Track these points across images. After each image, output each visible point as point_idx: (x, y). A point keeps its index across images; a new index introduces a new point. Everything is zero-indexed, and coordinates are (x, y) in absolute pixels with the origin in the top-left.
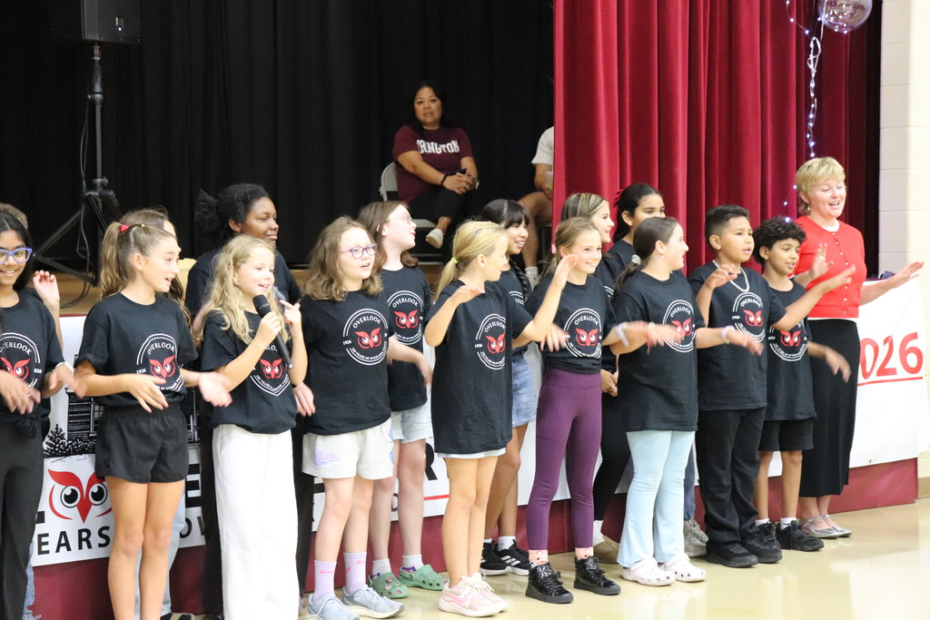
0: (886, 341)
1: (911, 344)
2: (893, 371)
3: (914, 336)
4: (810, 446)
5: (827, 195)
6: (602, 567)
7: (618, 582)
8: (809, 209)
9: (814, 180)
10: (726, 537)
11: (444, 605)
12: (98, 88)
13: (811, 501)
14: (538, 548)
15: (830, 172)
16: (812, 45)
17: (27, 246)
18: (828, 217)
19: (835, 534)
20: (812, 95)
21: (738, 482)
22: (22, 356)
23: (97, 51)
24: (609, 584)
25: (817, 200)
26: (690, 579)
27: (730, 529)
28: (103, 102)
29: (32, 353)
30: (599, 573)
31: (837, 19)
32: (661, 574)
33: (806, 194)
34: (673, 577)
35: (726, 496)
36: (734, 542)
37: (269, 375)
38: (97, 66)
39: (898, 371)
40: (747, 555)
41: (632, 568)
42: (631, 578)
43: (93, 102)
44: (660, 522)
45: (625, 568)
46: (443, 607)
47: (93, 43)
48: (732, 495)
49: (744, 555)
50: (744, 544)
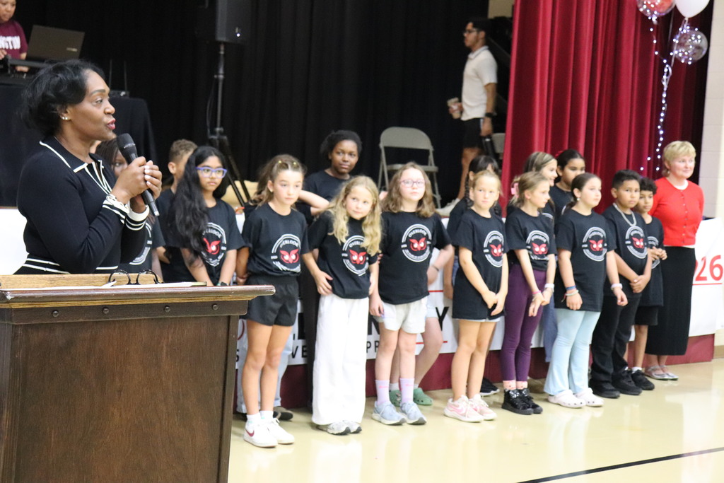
0: (703, 259)
1: (716, 262)
2: (705, 279)
3: (719, 257)
4: (656, 323)
5: (682, 165)
6: (532, 395)
7: (541, 405)
8: (669, 172)
9: (675, 156)
10: (603, 377)
11: (448, 412)
12: (221, 71)
13: (654, 357)
14: (510, 379)
15: (686, 151)
16: (666, 70)
17: (224, 167)
18: (680, 178)
19: (666, 377)
20: (664, 102)
21: (617, 346)
22: (217, 238)
23: (222, 48)
24: (535, 406)
25: (675, 167)
26: (594, 405)
27: (606, 373)
28: (224, 80)
29: (222, 237)
30: (529, 399)
31: (684, 54)
32: (577, 401)
33: (669, 163)
34: (584, 404)
35: (609, 354)
36: (607, 382)
37: (355, 261)
38: (222, 57)
39: (708, 279)
40: (615, 390)
41: (557, 396)
42: (556, 402)
43: (217, 80)
44: (573, 367)
45: (550, 395)
46: (447, 414)
47: (220, 43)
48: (613, 354)
49: (612, 390)
50: (613, 384)
